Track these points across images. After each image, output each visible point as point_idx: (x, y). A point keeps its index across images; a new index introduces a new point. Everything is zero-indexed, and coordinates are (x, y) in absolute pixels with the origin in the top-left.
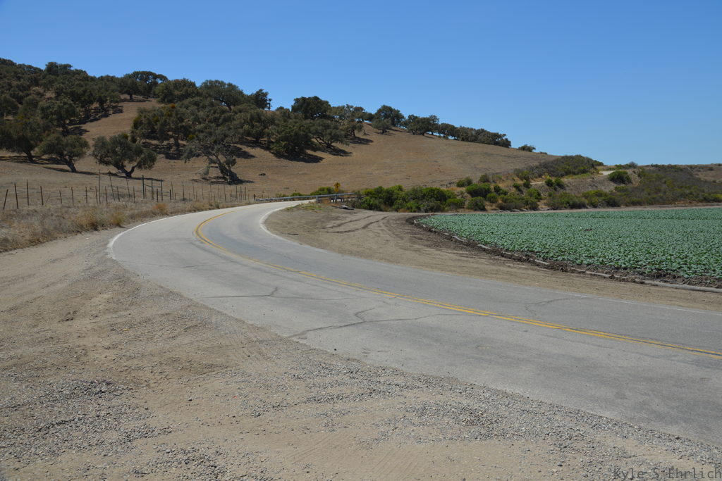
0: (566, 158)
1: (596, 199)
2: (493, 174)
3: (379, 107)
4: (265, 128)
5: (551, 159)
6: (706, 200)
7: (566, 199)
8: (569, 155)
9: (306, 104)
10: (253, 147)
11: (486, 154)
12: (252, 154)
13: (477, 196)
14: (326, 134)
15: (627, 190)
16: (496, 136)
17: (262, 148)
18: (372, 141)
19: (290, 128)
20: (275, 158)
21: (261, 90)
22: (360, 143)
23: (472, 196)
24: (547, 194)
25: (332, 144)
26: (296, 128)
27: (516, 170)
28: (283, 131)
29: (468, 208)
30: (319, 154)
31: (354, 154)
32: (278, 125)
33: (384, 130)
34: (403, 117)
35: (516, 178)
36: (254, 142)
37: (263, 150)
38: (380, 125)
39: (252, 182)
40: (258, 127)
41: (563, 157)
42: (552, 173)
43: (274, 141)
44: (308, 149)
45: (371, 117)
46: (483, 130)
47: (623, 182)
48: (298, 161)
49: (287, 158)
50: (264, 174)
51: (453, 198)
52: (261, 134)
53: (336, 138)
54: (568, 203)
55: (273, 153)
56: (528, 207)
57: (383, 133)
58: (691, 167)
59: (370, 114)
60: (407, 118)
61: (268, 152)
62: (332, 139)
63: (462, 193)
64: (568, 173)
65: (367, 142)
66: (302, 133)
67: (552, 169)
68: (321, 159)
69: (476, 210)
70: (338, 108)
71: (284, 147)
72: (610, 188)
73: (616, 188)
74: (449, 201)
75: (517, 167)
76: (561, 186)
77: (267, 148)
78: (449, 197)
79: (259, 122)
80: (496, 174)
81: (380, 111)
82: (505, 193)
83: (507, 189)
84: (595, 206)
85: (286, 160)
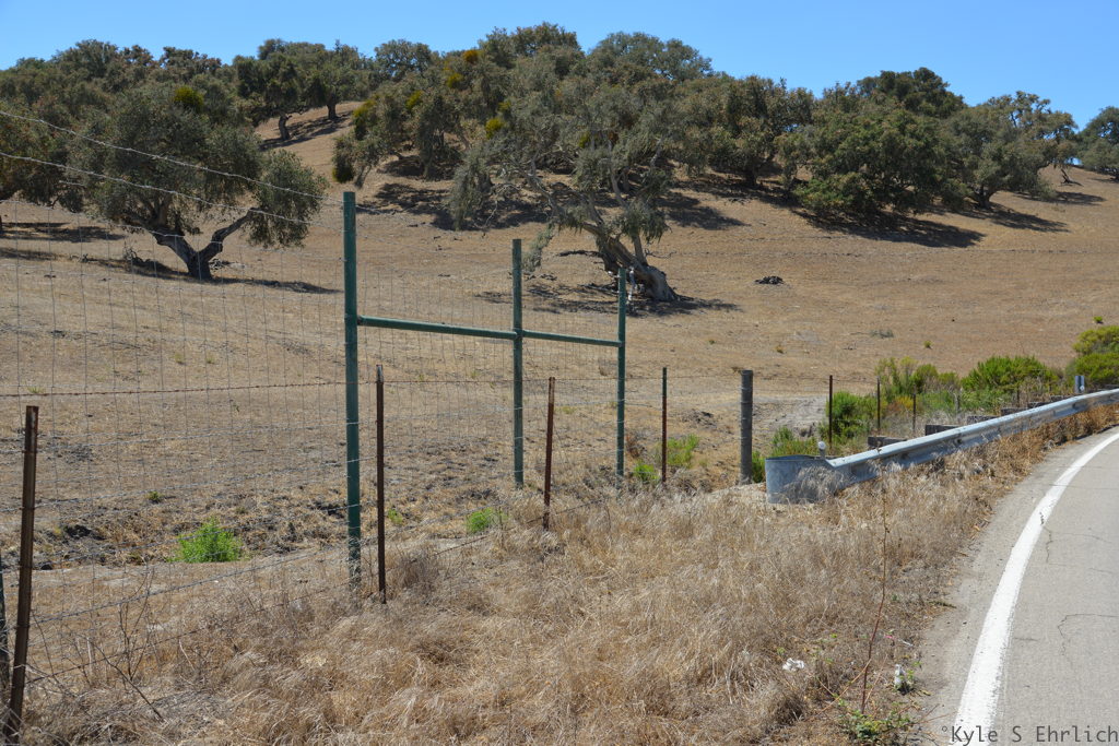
4: (779, 133)
10: (734, 198)
17: (767, 199)
19: (867, 126)
20: (816, 232)
25: (993, 198)
26: (887, 129)
28: (843, 138)
32: (822, 123)
36: (739, 185)
37: (768, 206)
40: (755, 131)
48: (896, 240)
49: (854, 230)
50: (777, 281)
55: (804, 216)
61: (786, 212)
66: (913, 141)
71: (847, 191)
77: (786, 199)
85: (850, 237)
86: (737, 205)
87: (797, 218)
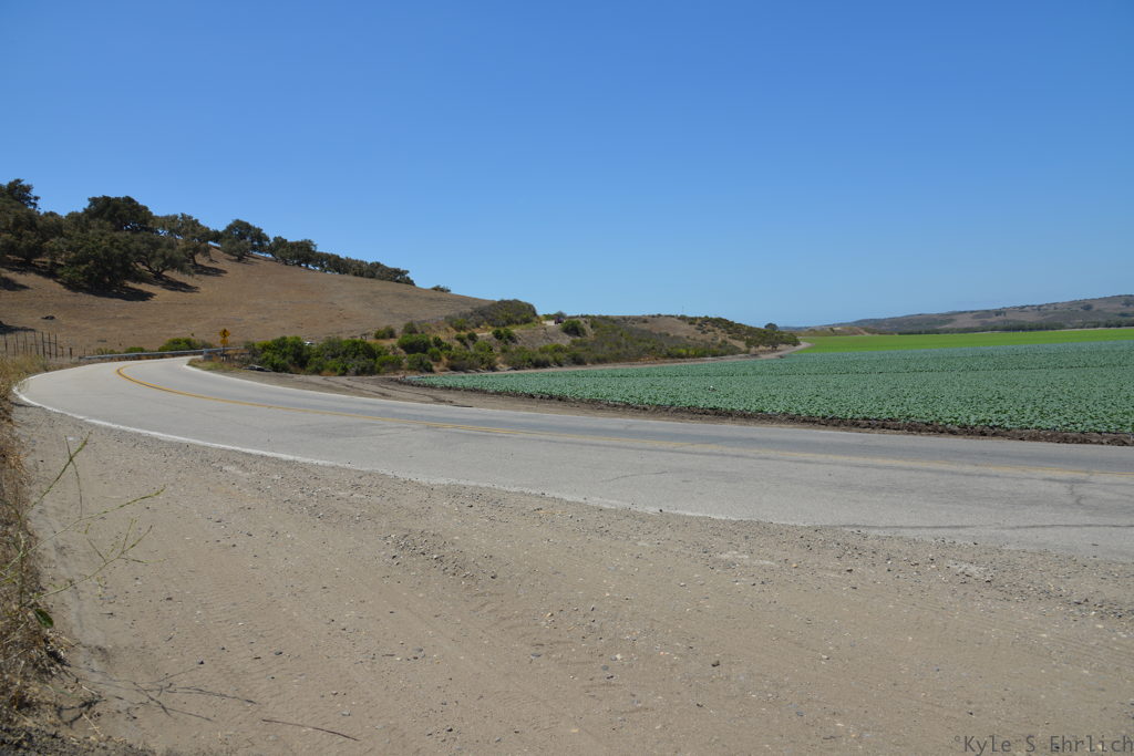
0: (504, 304)
1: (560, 356)
2: (419, 323)
3: (230, 222)
4: (46, 240)
5: (486, 304)
6: (670, 356)
7: (526, 356)
8: (506, 299)
9: (110, 209)
10: (21, 272)
11: (400, 295)
12: (22, 283)
13: (415, 352)
14: (154, 257)
15: (585, 345)
16: (397, 272)
17: (39, 273)
18: (225, 272)
19: (93, 242)
20: (69, 292)
21: (18, 181)
22: (207, 274)
23: (408, 352)
24: (499, 349)
25: (164, 273)
26: (105, 244)
27: (446, 317)
28: (81, 247)
29: (410, 369)
30: (144, 287)
31: (203, 289)
32: (69, 237)
33: (241, 257)
34: (267, 239)
35: (450, 328)
36: (21, 264)
37: (40, 277)
38: (235, 248)
39: (32, 330)
40: (30, 239)
41: (499, 302)
42: (492, 322)
43: (62, 263)
44: (128, 279)
45: (217, 236)
46: (378, 264)
47: (578, 334)
48: (112, 297)
49: (89, 291)
50: (52, 318)
51: (386, 354)
52: (37, 251)
53: (173, 263)
54: (530, 360)
55: (61, 283)
56: (485, 366)
57: (240, 259)
58: (624, 318)
59: (216, 232)
60: (272, 241)
61: (51, 281)
62: (166, 263)
63: (393, 348)
64: (510, 322)
65: (217, 272)
66: (116, 251)
67: (490, 317)
68: (150, 295)
69: (421, 372)
70: (167, 217)
71: (84, 273)
72: (565, 341)
73: (573, 342)
74: (381, 358)
75: (447, 314)
76: (511, 338)
77: (50, 273)
78: (379, 353)
79: (30, 229)
80: (424, 322)
81: (230, 228)
82: (449, 348)
83: (448, 342)
84: (560, 365)
85: (87, 296)
86: (23, 276)
87: (58, 285)
